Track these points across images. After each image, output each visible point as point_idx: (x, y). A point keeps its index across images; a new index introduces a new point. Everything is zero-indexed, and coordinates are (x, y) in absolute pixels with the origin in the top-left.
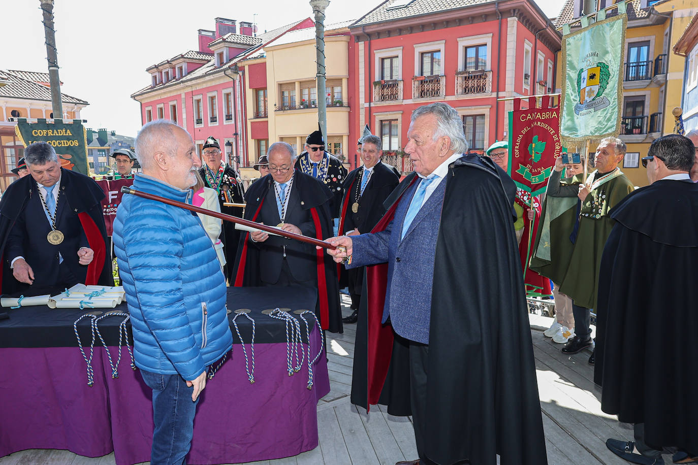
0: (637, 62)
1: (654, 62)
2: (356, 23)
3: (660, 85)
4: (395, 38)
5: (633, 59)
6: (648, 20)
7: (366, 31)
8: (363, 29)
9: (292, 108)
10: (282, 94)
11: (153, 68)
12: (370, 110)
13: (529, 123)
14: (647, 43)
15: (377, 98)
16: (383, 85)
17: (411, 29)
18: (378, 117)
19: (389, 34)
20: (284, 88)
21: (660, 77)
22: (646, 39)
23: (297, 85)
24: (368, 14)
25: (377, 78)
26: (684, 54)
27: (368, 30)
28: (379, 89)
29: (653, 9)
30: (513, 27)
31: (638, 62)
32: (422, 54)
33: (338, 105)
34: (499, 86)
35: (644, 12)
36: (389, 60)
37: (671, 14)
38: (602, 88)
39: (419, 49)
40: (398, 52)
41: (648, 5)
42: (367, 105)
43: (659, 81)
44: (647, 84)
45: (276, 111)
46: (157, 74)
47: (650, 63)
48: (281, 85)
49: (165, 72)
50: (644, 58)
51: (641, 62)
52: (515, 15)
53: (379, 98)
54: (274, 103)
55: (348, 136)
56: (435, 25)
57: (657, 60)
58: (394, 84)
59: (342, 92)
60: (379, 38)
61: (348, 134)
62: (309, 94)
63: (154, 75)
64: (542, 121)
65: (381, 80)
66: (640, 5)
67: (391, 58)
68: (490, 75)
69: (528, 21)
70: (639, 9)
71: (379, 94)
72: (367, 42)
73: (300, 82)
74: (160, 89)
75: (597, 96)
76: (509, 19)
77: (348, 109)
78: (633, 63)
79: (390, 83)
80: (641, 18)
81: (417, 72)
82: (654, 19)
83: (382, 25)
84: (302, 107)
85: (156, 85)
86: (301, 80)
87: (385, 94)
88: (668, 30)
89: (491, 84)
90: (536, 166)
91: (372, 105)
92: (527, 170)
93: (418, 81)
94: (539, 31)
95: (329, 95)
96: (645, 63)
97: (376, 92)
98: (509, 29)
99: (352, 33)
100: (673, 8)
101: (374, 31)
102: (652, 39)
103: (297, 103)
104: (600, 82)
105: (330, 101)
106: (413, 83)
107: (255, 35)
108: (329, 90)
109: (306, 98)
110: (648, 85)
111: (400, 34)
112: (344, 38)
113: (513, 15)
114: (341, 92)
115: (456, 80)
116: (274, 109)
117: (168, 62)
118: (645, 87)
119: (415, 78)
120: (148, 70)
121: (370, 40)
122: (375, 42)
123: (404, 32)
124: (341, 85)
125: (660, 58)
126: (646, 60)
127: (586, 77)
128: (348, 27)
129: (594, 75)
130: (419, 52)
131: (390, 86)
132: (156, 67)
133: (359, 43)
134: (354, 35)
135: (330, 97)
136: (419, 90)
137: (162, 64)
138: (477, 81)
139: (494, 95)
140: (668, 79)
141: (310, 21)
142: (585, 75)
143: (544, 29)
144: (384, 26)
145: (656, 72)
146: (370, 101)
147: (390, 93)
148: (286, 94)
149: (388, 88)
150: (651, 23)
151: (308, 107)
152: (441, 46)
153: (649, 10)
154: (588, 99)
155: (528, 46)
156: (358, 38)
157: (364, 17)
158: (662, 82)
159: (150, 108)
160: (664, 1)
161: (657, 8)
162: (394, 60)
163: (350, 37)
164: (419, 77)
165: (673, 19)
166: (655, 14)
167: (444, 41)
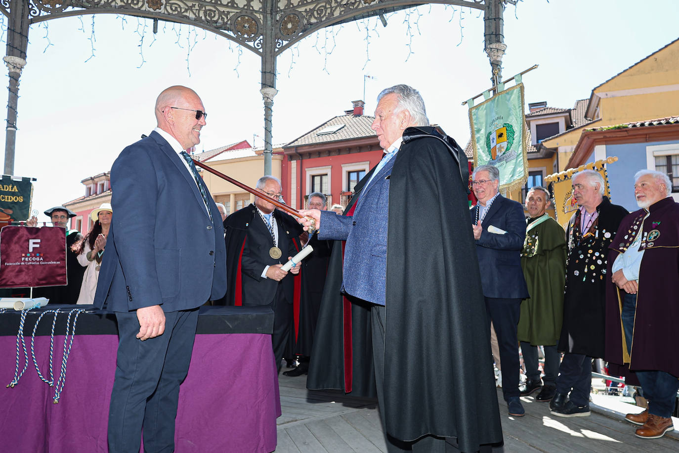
2: (290, 144)
4: (324, 159)
6: (538, 154)
7: (299, 151)
8: (296, 150)
11: (89, 180)
14: (540, 173)
17: (339, 151)
19: (319, 155)
22: (539, 169)
23: (232, 197)
24: (300, 138)
27: (301, 151)
29: (542, 145)
32: (349, 173)
35: (535, 148)
36: (319, 177)
37: (556, 149)
38: (510, 144)
39: (346, 168)
40: (327, 170)
41: (537, 142)
46: (92, 186)
48: (216, 197)
49: (100, 184)
56: (360, 148)
57: (550, 186)
60: (310, 158)
63: (89, 186)
66: (531, 142)
67: (321, 176)
70: (530, 145)
72: (300, 161)
73: (235, 195)
74: (93, 199)
75: (506, 150)
81: (344, 188)
82: (543, 153)
83: (313, 146)
85: (90, 195)
86: (236, 193)
88: (555, 162)
93: (345, 196)
99: (285, 153)
100: (558, 144)
101: (306, 152)
102: (544, 169)
104: (507, 139)
107: (193, 154)
111: (329, 156)
112: (278, 157)
117: (105, 174)
119: (343, 193)
120: (82, 182)
121: (302, 159)
122: (306, 161)
123: (333, 153)
127: (495, 137)
128: (283, 148)
129: (502, 134)
130: (346, 171)
132: (92, 179)
133: (292, 161)
134: (287, 154)
136: (346, 204)
137: (98, 177)
141: (246, 143)
142: (494, 135)
144: (315, 147)
150: (541, 156)
152: (365, 166)
153: (539, 147)
154: (499, 154)
156: (291, 157)
157: (297, 140)
159: (81, 218)
160: (550, 139)
161: (544, 144)
162: (324, 177)
163: (283, 156)
164: (346, 193)
165: (559, 154)
166: (544, 149)
167: (368, 162)
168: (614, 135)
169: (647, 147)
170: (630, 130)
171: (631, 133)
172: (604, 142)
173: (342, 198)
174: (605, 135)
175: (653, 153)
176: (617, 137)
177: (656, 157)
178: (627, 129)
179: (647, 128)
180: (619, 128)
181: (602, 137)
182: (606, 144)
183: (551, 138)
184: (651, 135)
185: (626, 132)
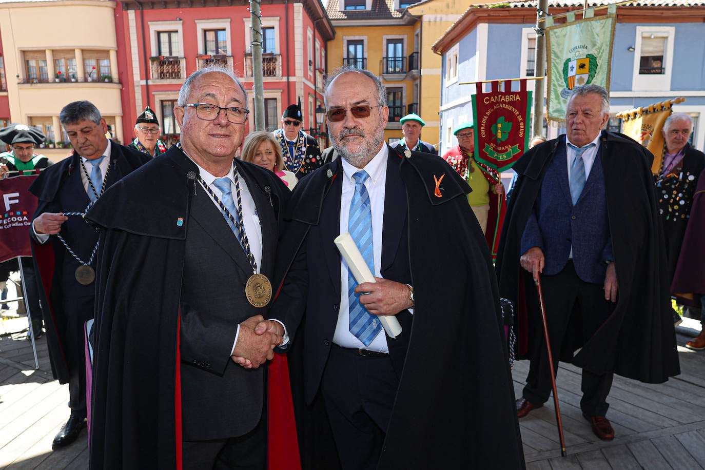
0: (393, 58)
1: (408, 58)
3: (414, 78)
4: (172, 10)
5: (391, 54)
6: (401, 20)
9: (42, 80)
10: (27, 63)
12: (147, 90)
13: (492, 104)
14: (401, 41)
15: (156, 76)
16: (161, 61)
17: (192, 3)
18: (158, 97)
19: (166, 6)
20: (29, 56)
21: (414, 72)
22: (400, 37)
23: (49, 55)
25: (154, 53)
26: (440, 53)
28: (157, 66)
29: (407, 11)
30: (299, 13)
31: (395, 57)
33: (106, 80)
34: (289, 70)
35: (398, 13)
36: (167, 34)
37: (420, 17)
38: (591, 76)
39: (201, 25)
40: (177, 26)
41: (400, 7)
42: (143, 82)
43: (414, 75)
44: (403, 77)
45: (19, 83)
47: (405, 59)
48: (24, 53)
50: (399, 54)
51: (398, 58)
52: (301, 1)
53: (158, 74)
54: (17, 74)
55: (122, 117)
56: (218, 1)
57: (411, 57)
58: (176, 61)
59: (111, 66)
60: (153, 8)
61: (122, 115)
62: (67, 66)
64: (506, 103)
65: (158, 55)
66: (393, 5)
67: (169, 32)
68: (280, 59)
69: (310, 8)
70: (393, 10)
71: (158, 71)
72: (139, 12)
73: (54, 51)
75: (587, 83)
76: (295, 4)
77: (120, 86)
78: (391, 58)
79: (171, 60)
80: (396, 18)
81: (201, 50)
82: (407, 20)
84: (57, 80)
86: (54, 48)
87: (165, 71)
88: (418, 31)
89: (281, 68)
90: (503, 144)
91: (150, 83)
92: (491, 148)
93: (203, 59)
94: (318, 19)
95: (94, 68)
96: (401, 59)
97: (153, 68)
98: (295, 15)
100: (422, 12)
101: (147, 0)
102: (405, 37)
103: (50, 75)
104: (589, 71)
105: (95, 76)
106: (197, 61)
108: (93, 62)
109: (63, 70)
110: (404, 79)
111: (179, 7)
112: (109, 4)
113: (298, 1)
114: (109, 67)
115: (245, 62)
116: (17, 81)
118: (400, 80)
119: (199, 56)
121: (142, 9)
122: (149, 12)
123: (184, 5)
124: (108, 58)
125: (414, 54)
126: (401, 56)
127: (575, 66)
129: (584, 65)
130: (202, 29)
131: (170, 63)
133: (129, 11)
134: (121, 2)
135: (95, 71)
138: (267, 65)
139: (285, 79)
140: (422, 74)
142: (574, 64)
143: (322, 18)
145: (411, 67)
146: (147, 78)
147: (170, 71)
148: (33, 63)
149: (168, 65)
150: (404, 23)
151: (66, 80)
152: (226, 24)
153: (404, 12)
154: (578, 86)
155: (310, 34)
156: (126, 5)
158: (416, 76)
160: (416, 6)
161: (410, 11)
162: (173, 35)
163: (115, 3)
164: (203, 56)
165: (423, 22)
166: (407, 15)
167: (229, 20)
168: (497, 14)
169: (524, 29)
170: (513, 10)
171: (512, 13)
172: (487, 21)
173: (198, 62)
174: (489, 13)
175: (528, 36)
176: (499, 16)
177: (529, 39)
178: (509, 8)
179: (526, 10)
180: (503, 7)
181: (486, 15)
182: (488, 23)
183: (416, 4)
184: (528, 17)
185: (507, 12)
